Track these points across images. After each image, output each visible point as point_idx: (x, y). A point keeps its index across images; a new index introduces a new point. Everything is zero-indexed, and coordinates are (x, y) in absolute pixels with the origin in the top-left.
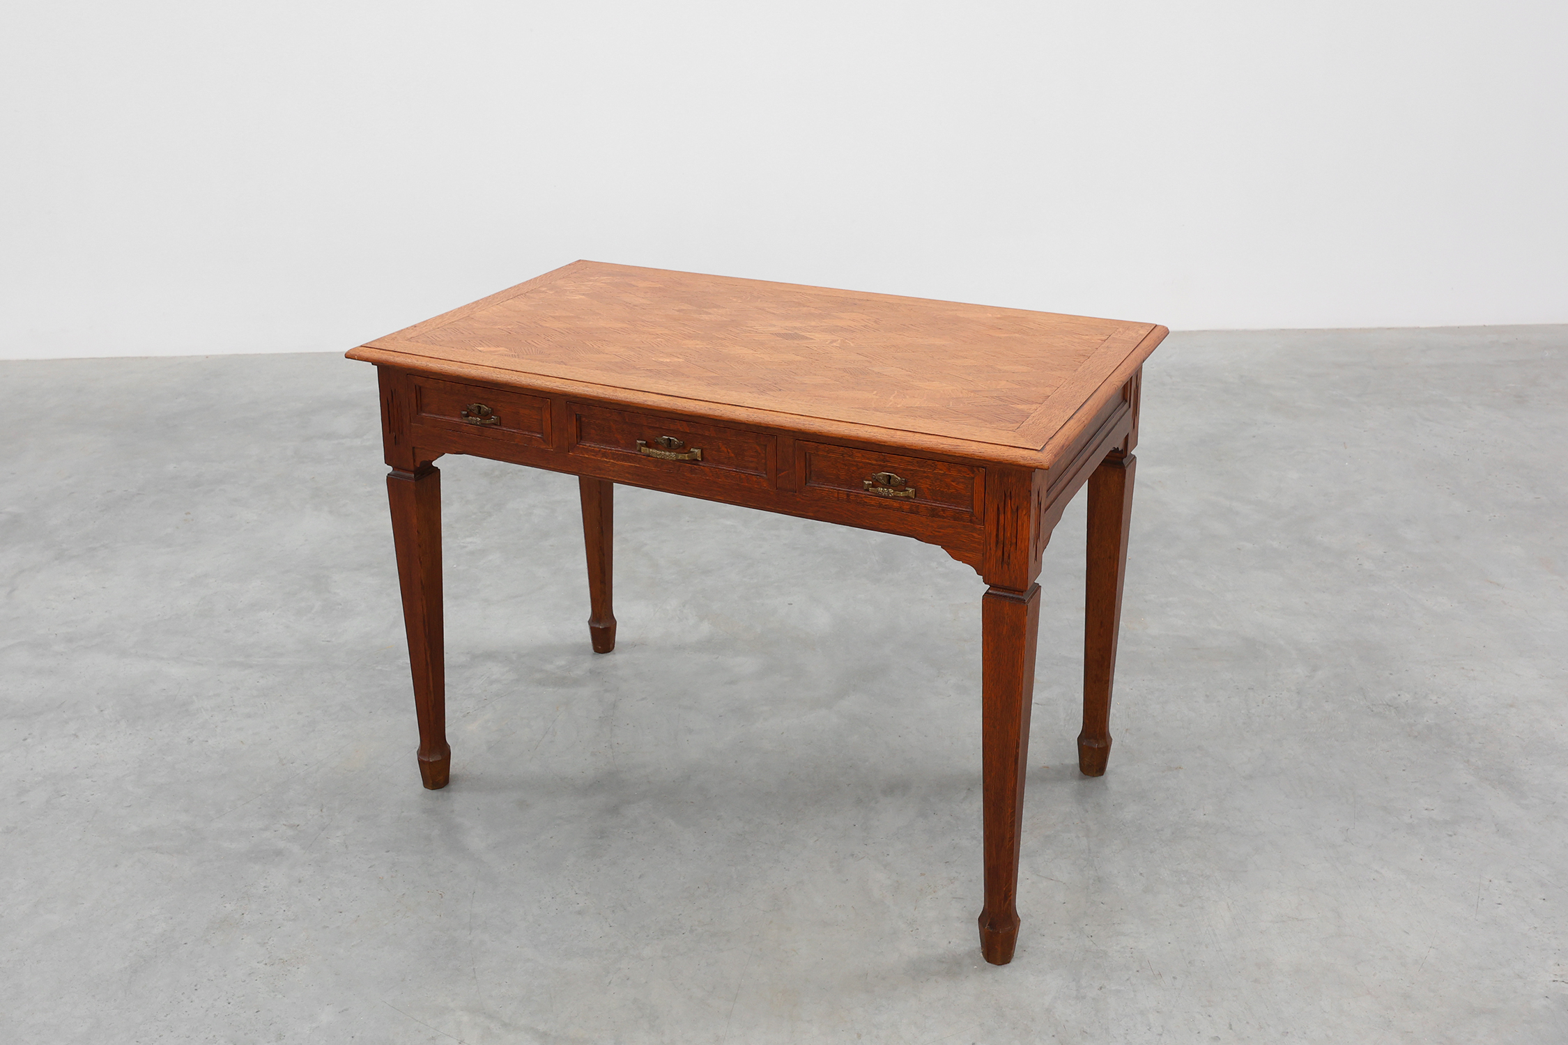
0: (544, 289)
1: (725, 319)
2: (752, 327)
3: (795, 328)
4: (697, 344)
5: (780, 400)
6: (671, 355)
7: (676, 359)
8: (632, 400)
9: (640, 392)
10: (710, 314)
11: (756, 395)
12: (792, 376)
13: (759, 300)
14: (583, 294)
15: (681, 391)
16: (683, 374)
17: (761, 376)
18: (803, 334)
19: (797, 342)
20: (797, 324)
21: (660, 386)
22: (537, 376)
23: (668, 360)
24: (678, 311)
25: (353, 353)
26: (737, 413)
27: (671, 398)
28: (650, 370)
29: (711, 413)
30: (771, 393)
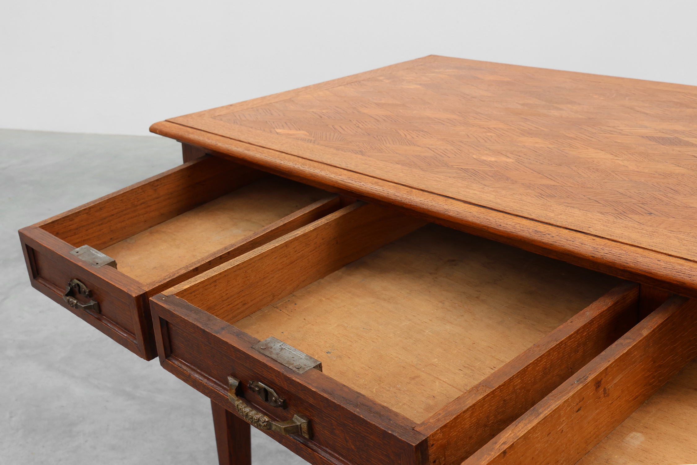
0: (381, 78)
1: (580, 116)
2: (614, 127)
3: (675, 131)
4: (537, 143)
5: (650, 229)
6: (500, 153)
7: (504, 159)
8: (430, 208)
9: (441, 198)
10: (561, 109)
11: (611, 218)
12: (669, 195)
13: (627, 98)
14: (420, 84)
15: (499, 201)
16: (508, 179)
17: (621, 190)
18: (686, 139)
19: (678, 149)
20: (679, 127)
21: (471, 191)
22: (323, 166)
23: (493, 159)
24: (523, 105)
25: (156, 127)
26: (577, 243)
27: (482, 209)
28: (466, 170)
29: (536, 237)
30: (636, 217)
